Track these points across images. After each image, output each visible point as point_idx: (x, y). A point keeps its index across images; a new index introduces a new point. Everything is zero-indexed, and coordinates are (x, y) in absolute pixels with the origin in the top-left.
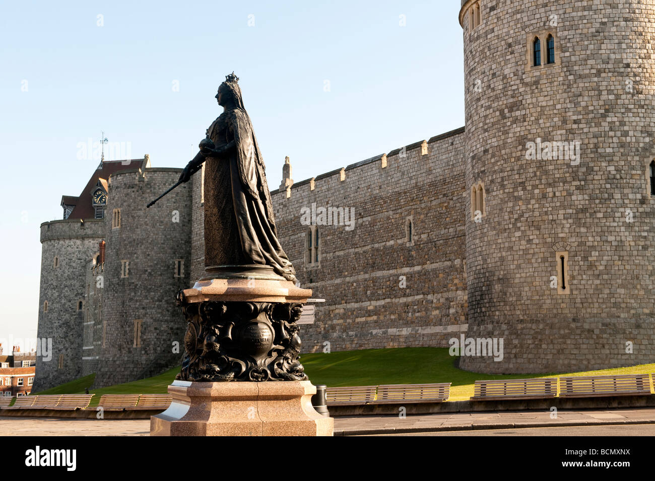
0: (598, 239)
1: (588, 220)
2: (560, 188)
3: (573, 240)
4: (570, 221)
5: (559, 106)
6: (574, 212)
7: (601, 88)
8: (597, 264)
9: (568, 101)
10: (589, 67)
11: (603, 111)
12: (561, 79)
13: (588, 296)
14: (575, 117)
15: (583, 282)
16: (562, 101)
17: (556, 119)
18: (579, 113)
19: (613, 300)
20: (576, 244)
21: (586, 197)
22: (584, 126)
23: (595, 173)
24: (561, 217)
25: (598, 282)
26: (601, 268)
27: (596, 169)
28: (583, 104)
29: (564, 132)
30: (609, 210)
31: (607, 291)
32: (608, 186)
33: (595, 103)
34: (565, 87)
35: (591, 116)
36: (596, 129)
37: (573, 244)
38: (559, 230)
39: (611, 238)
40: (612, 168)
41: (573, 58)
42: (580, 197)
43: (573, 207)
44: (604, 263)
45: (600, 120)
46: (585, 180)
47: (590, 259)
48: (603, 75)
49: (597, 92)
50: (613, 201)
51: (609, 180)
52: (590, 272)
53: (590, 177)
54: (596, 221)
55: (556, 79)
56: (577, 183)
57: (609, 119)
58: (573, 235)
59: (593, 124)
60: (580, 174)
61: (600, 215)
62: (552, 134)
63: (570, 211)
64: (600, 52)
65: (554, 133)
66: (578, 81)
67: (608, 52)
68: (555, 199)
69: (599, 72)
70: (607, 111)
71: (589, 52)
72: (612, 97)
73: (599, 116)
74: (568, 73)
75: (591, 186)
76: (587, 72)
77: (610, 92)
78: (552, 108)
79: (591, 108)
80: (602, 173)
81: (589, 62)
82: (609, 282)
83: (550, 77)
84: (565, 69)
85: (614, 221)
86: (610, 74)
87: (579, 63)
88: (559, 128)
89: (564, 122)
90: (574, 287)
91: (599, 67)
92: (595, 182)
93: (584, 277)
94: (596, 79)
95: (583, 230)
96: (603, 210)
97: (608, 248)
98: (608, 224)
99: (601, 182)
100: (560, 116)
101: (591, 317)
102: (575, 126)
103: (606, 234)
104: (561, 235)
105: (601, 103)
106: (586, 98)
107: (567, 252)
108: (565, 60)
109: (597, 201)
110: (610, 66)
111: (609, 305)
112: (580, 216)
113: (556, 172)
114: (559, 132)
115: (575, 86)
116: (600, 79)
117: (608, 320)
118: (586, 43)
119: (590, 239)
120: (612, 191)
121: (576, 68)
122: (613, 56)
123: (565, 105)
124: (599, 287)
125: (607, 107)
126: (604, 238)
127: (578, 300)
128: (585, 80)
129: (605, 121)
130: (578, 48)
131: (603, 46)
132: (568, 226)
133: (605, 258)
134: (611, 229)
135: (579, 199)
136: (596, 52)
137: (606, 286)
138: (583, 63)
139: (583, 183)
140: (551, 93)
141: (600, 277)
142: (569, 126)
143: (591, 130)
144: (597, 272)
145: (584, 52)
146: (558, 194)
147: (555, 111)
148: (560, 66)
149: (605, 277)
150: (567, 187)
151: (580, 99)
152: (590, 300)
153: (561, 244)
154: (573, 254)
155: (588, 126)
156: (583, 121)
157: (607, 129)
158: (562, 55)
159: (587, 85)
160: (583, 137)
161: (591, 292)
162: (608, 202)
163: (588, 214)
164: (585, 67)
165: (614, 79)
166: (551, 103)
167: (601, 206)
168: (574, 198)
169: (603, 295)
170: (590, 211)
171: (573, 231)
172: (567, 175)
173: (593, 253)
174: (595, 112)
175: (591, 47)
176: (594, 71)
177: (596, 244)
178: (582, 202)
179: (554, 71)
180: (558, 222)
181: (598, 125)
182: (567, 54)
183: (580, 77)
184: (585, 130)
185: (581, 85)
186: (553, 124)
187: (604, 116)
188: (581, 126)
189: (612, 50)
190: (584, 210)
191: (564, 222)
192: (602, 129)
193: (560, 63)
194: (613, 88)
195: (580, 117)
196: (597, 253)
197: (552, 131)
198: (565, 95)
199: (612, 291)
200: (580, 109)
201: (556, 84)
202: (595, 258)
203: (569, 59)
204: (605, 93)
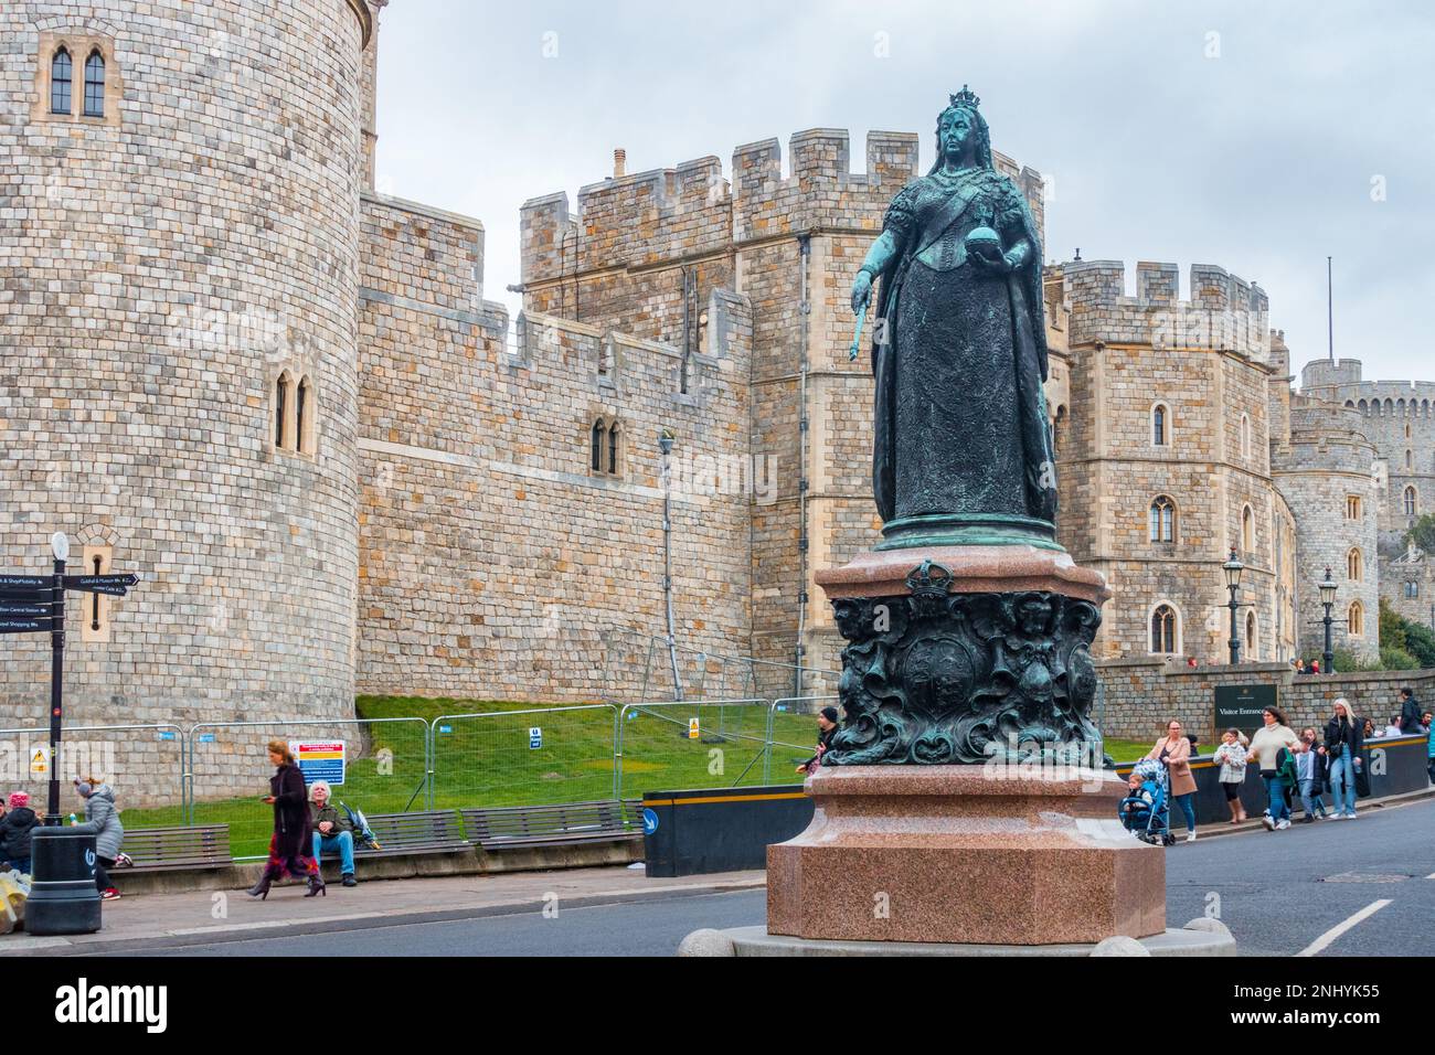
0: (176, 525)
1: (159, 483)
2: (103, 405)
3: (125, 521)
4: (122, 480)
5: (109, 219)
6: (132, 461)
7: (201, 199)
8: (172, 580)
9: (130, 211)
10: (179, 146)
11: (201, 250)
12: (118, 157)
13: (149, 648)
14: (144, 251)
15: (139, 617)
16: (117, 207)
17: (101, 246)
18: (154, 243)
19: (196, 660)
20: (132, 532)
21: (159, 431)
22: (162, 273)
23: (179, 382)
24: (101, 468)
25: (169, 619)
26: (179, 589)
27: (181, 372)
28: (163, 225)
29: (117, 278)
30: (202, 466)
31: (187, 640)
32: (203, 414)
33: (187, 228)
34: (127, 178)
35: (177, 255)
36: (185, 286)
37: (122, 533)
38: (95, 498)
39: (201, 528)
40: (211, 377)
41: (147, 118)
42: (146, 430)
43: (129, 450)
44: (185, 579)
45: (196, 267)
46: (158, 394)
47: (157, 567)
48: (205, 171)
49: (191, 206)
50: (210, 448)
51: (206, 402)
52: (156, 597)
53: (168, 390)
54: (175, 486)
55: (106, 155)
56: (141, 398)
57: (211, 270)
58: (126, 510)
59: (180, 274)
60: (148, 378)
61: (183, 475)
62: (89, 277)
63: (122, 458)
64: (204, 119)
65: (96, 276)
66: (154, 171)
67: (218, 123)
68: (90, 427)
69: (199, 164)
70: (209, 250)
71: (180, 114)
72: (220, 223)
73: (193, 258)
74: (134, 149)
75: (170, 410)
76: (176, 155)
77: (217, 211)
78: (93, 218)
79: (178, 238)
80: (192, 383)
81: (180, 135)
82: (191, 622)
83: (94, 148)
84: (128, 138)
85: (210, 491)
86: (219, 173)
87: (160, 132)
88: (107, 267)
89: (120, 255)
90: (118, 627)
91: (199, 151)
92: (177, 401)
93: (143, 606)
94: (191, 177)
95: (148, 503)
96: (191, 464)
97: (196, 549)
98: (197, 496)
99: (191, 403)
100: (111, 240)
101: (151, 695)
102: (143, 270)
103: (193, 518)
104: (98, 510)
105: (199, 231)
106: (169, 214)
107: (110, 549)
108: (128, 116)
109: (180, 444)
110: (220, 155)
111: (189, 670)
112: (144, 471)
113: (95, 365)
114: (107, 277)
115: (148, 180)
116: (200, 179)
117: (185, 701)
118: (176, 92)
119: (162, 524)
120: (209, 426)
121: (152, 141)
122: (225, 135)
123: (123, 219)
124: (173, 630)
125: (209, 242)
126: (188, 526)
127: (127, 657)
128: (169, 173)
129: (204, 272)
130: (158, 98)
131: (210, 109)
132: (116, 490)
133: (188, 569)
134: (203, 507)
135: (143, 434)
136: (195, 117)
137: (186, 629)
138: (168, 134)
139: (152, 399)
140: (95, 184)
141: (176, 610)
142: (130, 269)
143: (177, 285)
144: (170, 598)
145: (170, 111)
146: (96, 416)
147: (102, 229)
148: (118, 129)
149: (186, 609)
150: (118, 403)
151: (157, 212)
152: (151, 658)
153: (97, 528)
154: (121, 554)
155: (171, 276)
156: (160, 263)
157: (208, 290)
158: (123, 104)
159: (173, 184)
160: (159, 296)
161: (155, 639)
162: (200, 448)
163: (159, 471)
164: (170, 144)
165: (225, 184)
166: (92, 206)
167: (186, 454)
168: (132, 429)
169: (178, 648)
170: (165, 462)
171: (125, 502)
172: (121, 376)
173: (165, 557)
174: (186, 248)
175: (185, 103)
176: (189, 158)
177: (171, 536)
178: (150, 442)
179: (102, 136)
180: (93, 478)
181: (190, 278)
182: (134, 106)
183: (160, 163)
184: (165, 284)
185: (161, 181)
186: (94, 255)
187: (203, 261)
188: (156, 272)
189: (225, 123)
190: (151, 461)
191: (109, 480)
192: (196, 287)
193: (117, 121)
194: (222, 203)
195: (156, 252)
196: (172, 557)
197: (92, 271)
198: (126, 197)
199: (198, 640)
200: (154, 234)
201: (105, 165)
202: (167, 568)
203: (137, 117)
204: (206, 210)
